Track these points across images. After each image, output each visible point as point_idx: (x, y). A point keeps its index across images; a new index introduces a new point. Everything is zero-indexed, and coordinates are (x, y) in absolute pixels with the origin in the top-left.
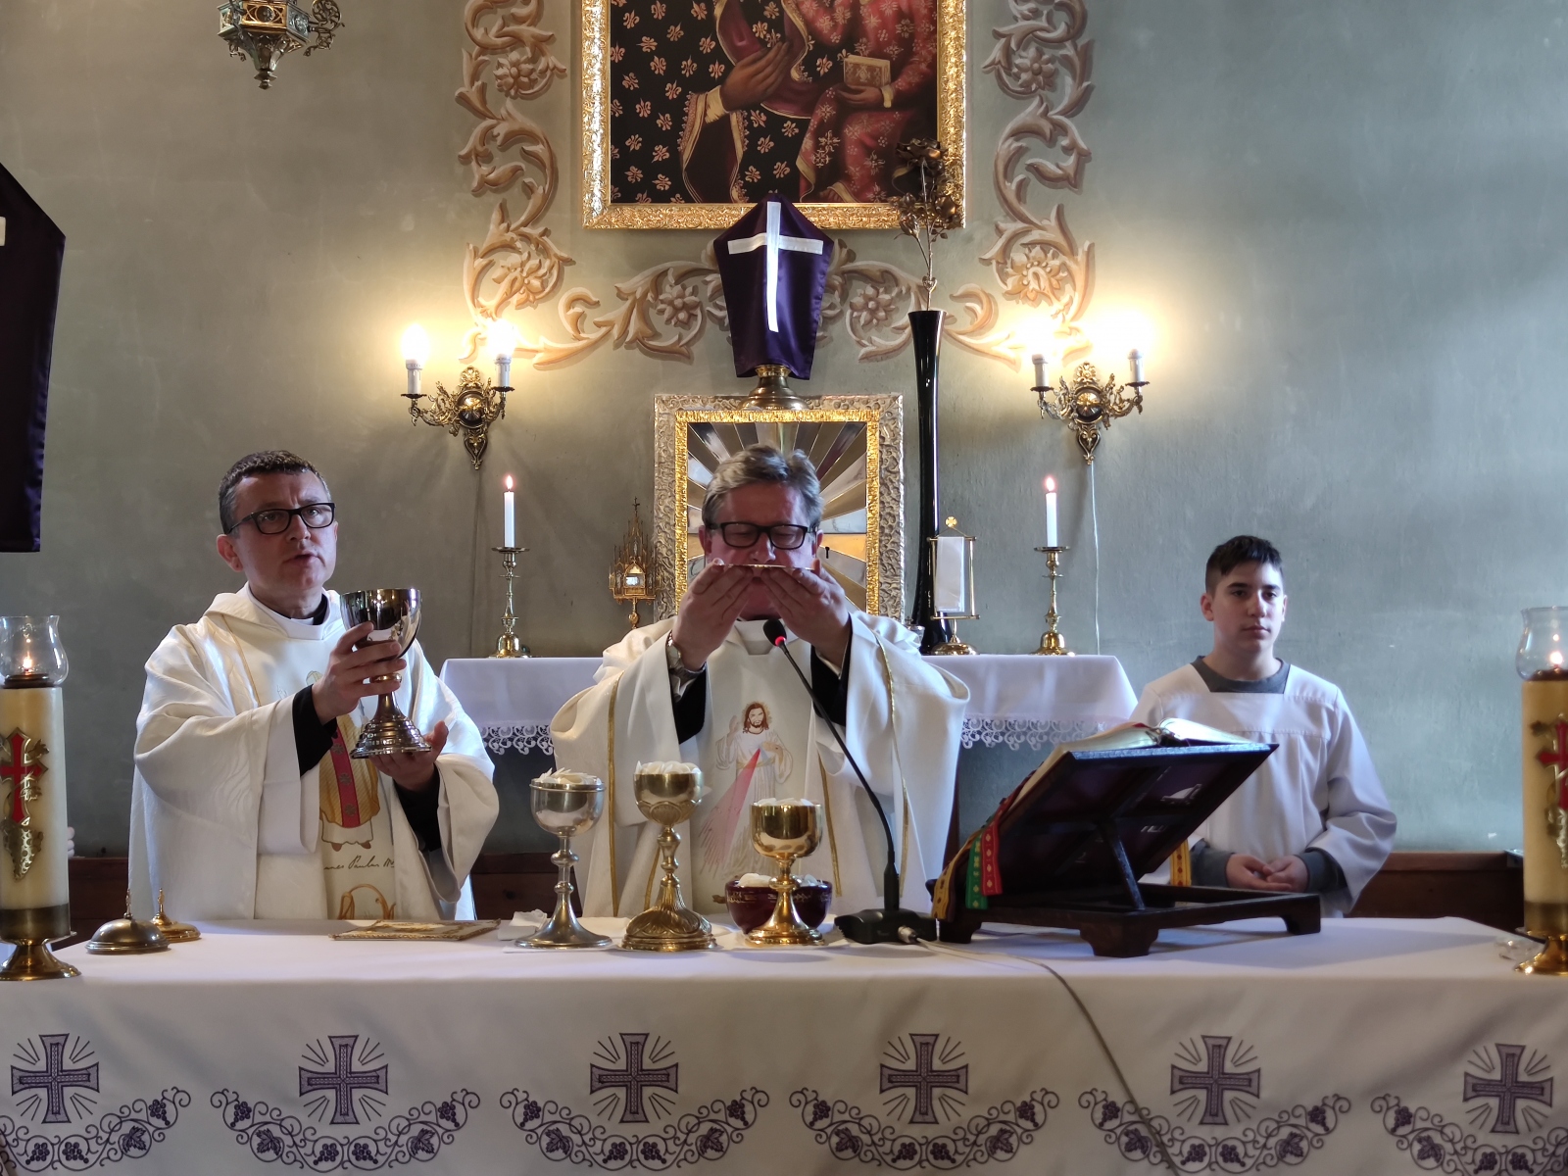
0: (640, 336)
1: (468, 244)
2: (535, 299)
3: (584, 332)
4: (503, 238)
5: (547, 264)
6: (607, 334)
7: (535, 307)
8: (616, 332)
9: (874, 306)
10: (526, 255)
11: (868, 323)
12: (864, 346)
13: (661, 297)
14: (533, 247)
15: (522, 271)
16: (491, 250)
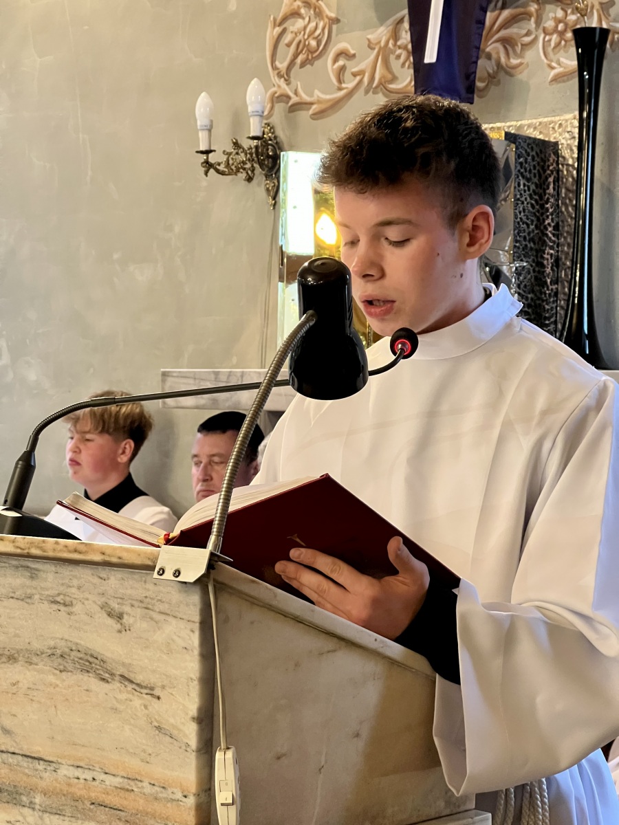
0: (383, 80)
1: (270, 16)
2: (312, 57)
3: (344, 82)
4: (292, 7)
5: (321, 25)
6: (361, 82)
7: (312, 65)
8: (366, 80)
9: (564, 28)
10: (307, 19)
11: (557, 45)
12: (553, 68)
13: (399, 43)
14: (312, 12)
15: (304, 34)
16: (285, 19)
